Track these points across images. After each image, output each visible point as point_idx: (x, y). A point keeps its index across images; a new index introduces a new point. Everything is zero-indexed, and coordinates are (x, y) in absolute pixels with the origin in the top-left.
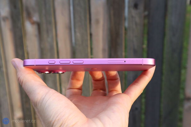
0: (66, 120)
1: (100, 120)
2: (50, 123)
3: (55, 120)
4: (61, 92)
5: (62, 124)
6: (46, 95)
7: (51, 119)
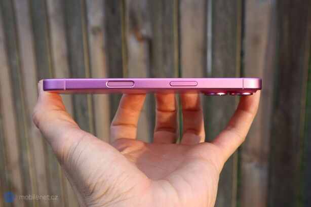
0: (115, 184)
1: (171, 183)
2: (89, 188)
3: (97, 183)
4: (95, 134)
5: (108, 189)
6: (78, 144)
7: (89, 182)
